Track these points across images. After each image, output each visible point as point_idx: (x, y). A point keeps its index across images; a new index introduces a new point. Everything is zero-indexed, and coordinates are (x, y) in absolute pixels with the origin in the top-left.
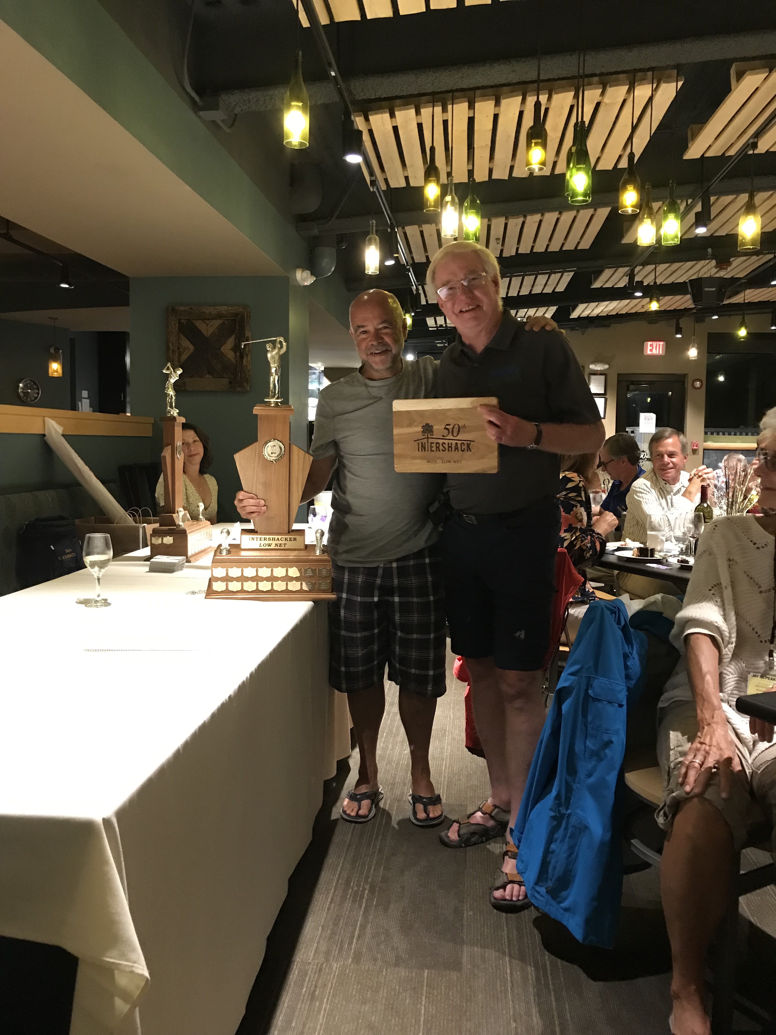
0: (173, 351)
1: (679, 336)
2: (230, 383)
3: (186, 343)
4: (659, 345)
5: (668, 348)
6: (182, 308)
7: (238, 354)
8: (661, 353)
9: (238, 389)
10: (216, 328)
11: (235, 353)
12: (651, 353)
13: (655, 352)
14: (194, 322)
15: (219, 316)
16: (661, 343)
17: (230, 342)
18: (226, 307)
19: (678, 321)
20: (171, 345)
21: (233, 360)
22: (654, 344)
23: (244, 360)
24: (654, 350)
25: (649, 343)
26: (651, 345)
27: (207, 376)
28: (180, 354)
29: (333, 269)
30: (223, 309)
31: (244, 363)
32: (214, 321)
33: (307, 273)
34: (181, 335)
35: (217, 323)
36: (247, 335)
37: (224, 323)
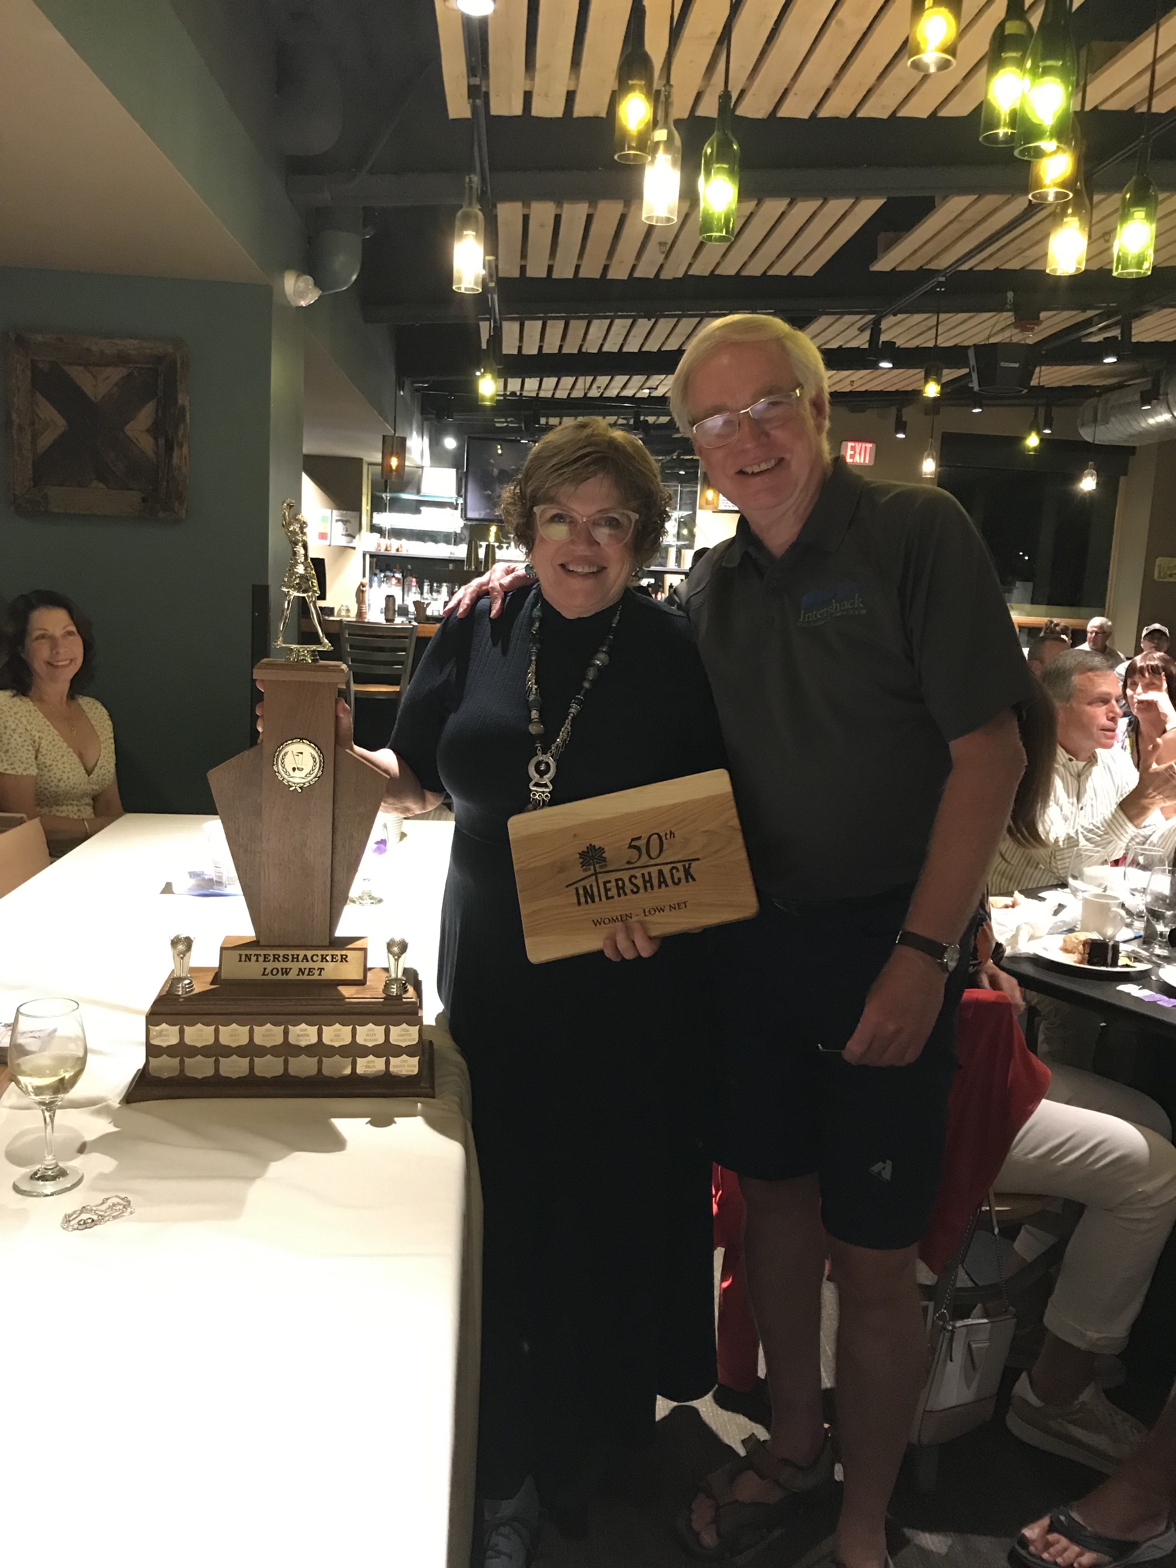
0: (21, 429)
1: (901, 436)
2: (144, 500)
3: (48, 411)
4: (866, 448)
5: (878, 454)
6: (40, 338)
7: (162, 442)
8: (867, 461)
9: (161, 514)
10: (116, 385)
11: (156, 439)
12: (851, 460)
13: (859, 459)
14: (66, 368)
15: (122, 359)
16: (869, 445)
17: (145, 416)
18: (135, 342)
19: (899, 411)
20: (14, 416)
21: (150, 453)
22: (858, 446)
23: (175, 455)
24: (857, 456)
25: (850, 444)
26: (853, 448)
27: (95, 483)
28: (35, 437)
29: (354, 277)
30: (131, 346)
31: (175, 461)
32: (109, 370)
33: (307, 281)
34: (39, 397)
35: (116, 374)
36: (180, 402)
37: (130, 375)
